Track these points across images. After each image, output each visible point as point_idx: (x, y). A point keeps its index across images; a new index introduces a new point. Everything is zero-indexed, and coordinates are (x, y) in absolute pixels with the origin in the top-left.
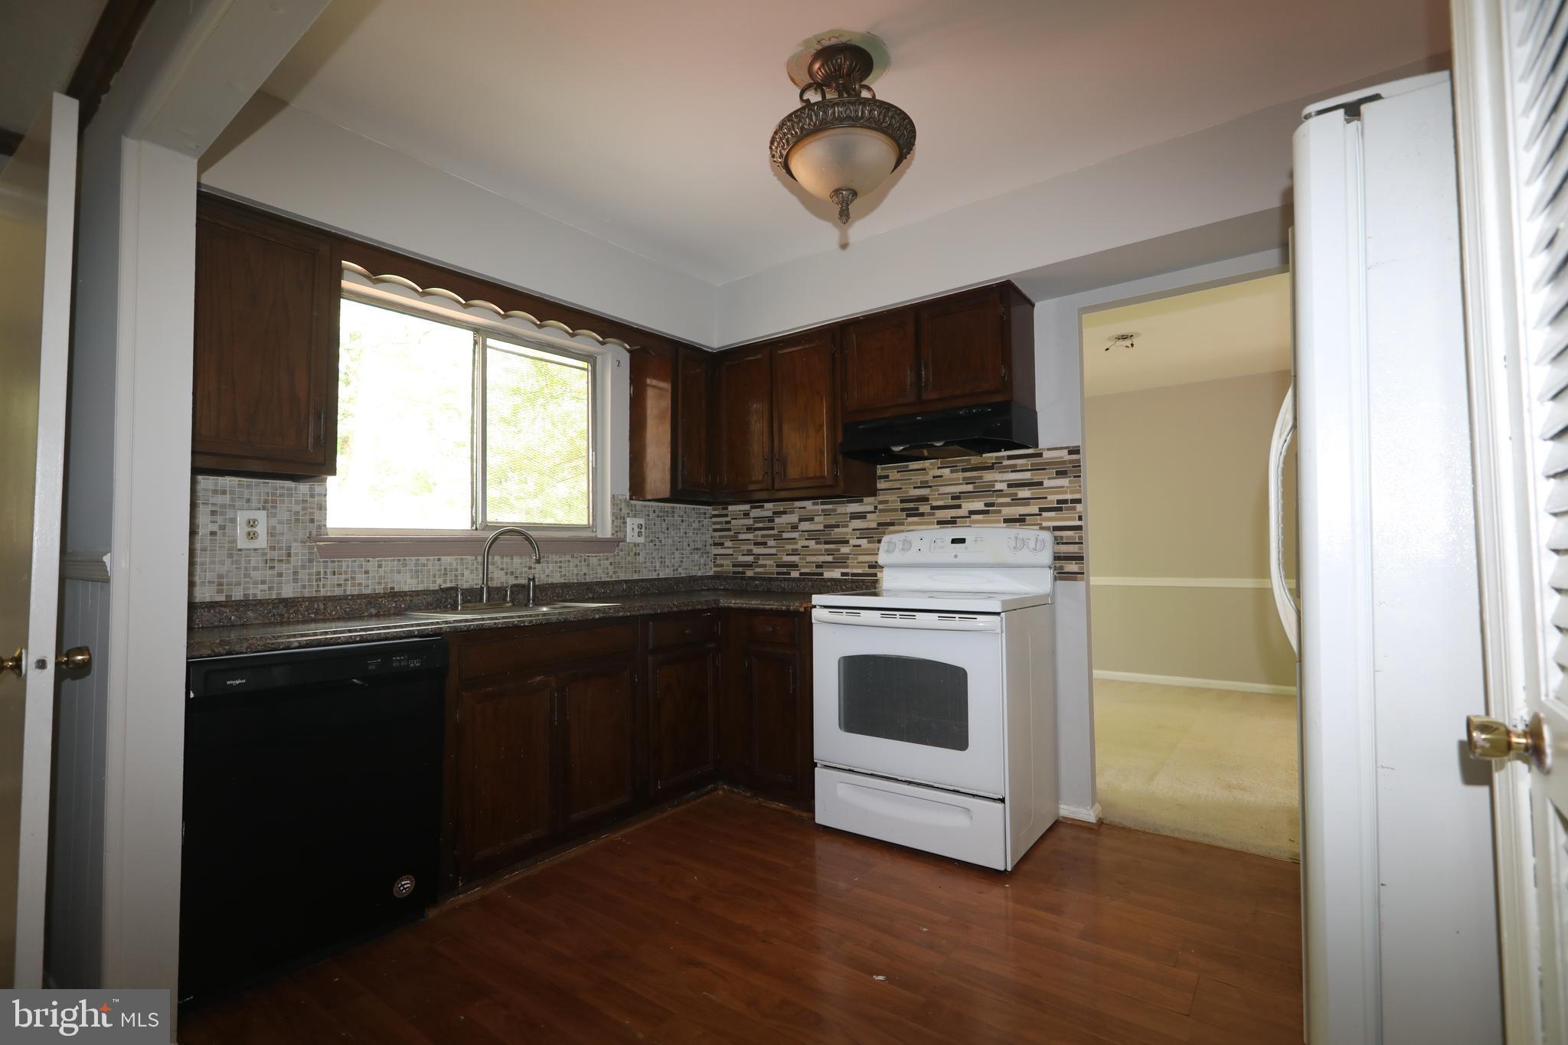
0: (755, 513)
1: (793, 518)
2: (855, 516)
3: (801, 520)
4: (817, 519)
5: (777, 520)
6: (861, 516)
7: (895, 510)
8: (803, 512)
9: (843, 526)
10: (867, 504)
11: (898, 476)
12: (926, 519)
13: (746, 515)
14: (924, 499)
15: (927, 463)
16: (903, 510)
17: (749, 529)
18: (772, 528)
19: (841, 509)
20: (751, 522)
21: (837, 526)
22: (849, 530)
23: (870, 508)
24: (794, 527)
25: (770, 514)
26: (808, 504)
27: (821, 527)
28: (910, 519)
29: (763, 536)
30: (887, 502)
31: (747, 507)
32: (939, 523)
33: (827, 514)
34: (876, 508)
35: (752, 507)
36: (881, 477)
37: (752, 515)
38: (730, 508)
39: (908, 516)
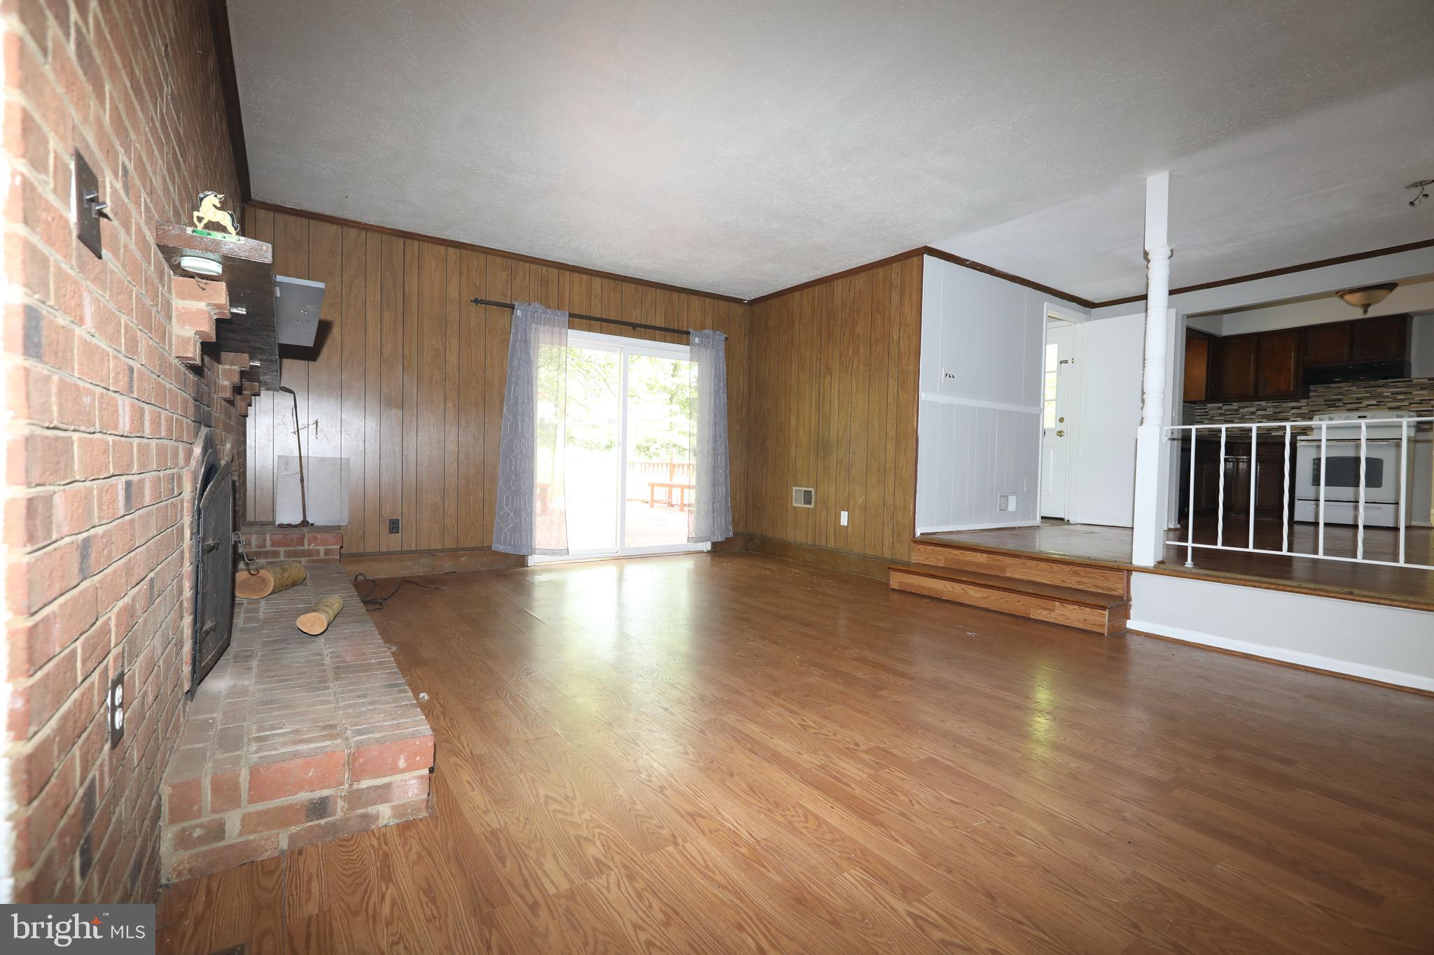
0: (1225, 407)
1: (1253, 409)
2: (1293, 408)
3: (1257, 410)
4: (1268, 409)
5: (1241, 410)
6: (1299, 408)
7: (1321, 405)
8: (1259, 407)
9: (1286, 412)
10: (1303, 402)
11: (1323, 390)
12: (1340, 408)
13: (1220, 408)
14: (1340, 400)
15: (1342, 385)
16: (1325, 405)
17: (1221, 415)
18: (1238, 414)
19: (1284, 405)
20: (1223, 411)
21: (1282, 412)
22: (1290, 414)
23: (1303, 404)
24: (1253, 413)
25: (1236, 407)
26: (1263, 403)
27: (1271, 413)
28: (1330, 409)
29: (1231, 418)
30: (1316, 401)
31: (1221, 405)
32: (1348, 410)
33: (1274, 407)
34: (1308, 404)
35: (1224, 405)
36: (1312, 391)
37: (1223, 408)
38: (1208, 405)
39: (1328, 407)
